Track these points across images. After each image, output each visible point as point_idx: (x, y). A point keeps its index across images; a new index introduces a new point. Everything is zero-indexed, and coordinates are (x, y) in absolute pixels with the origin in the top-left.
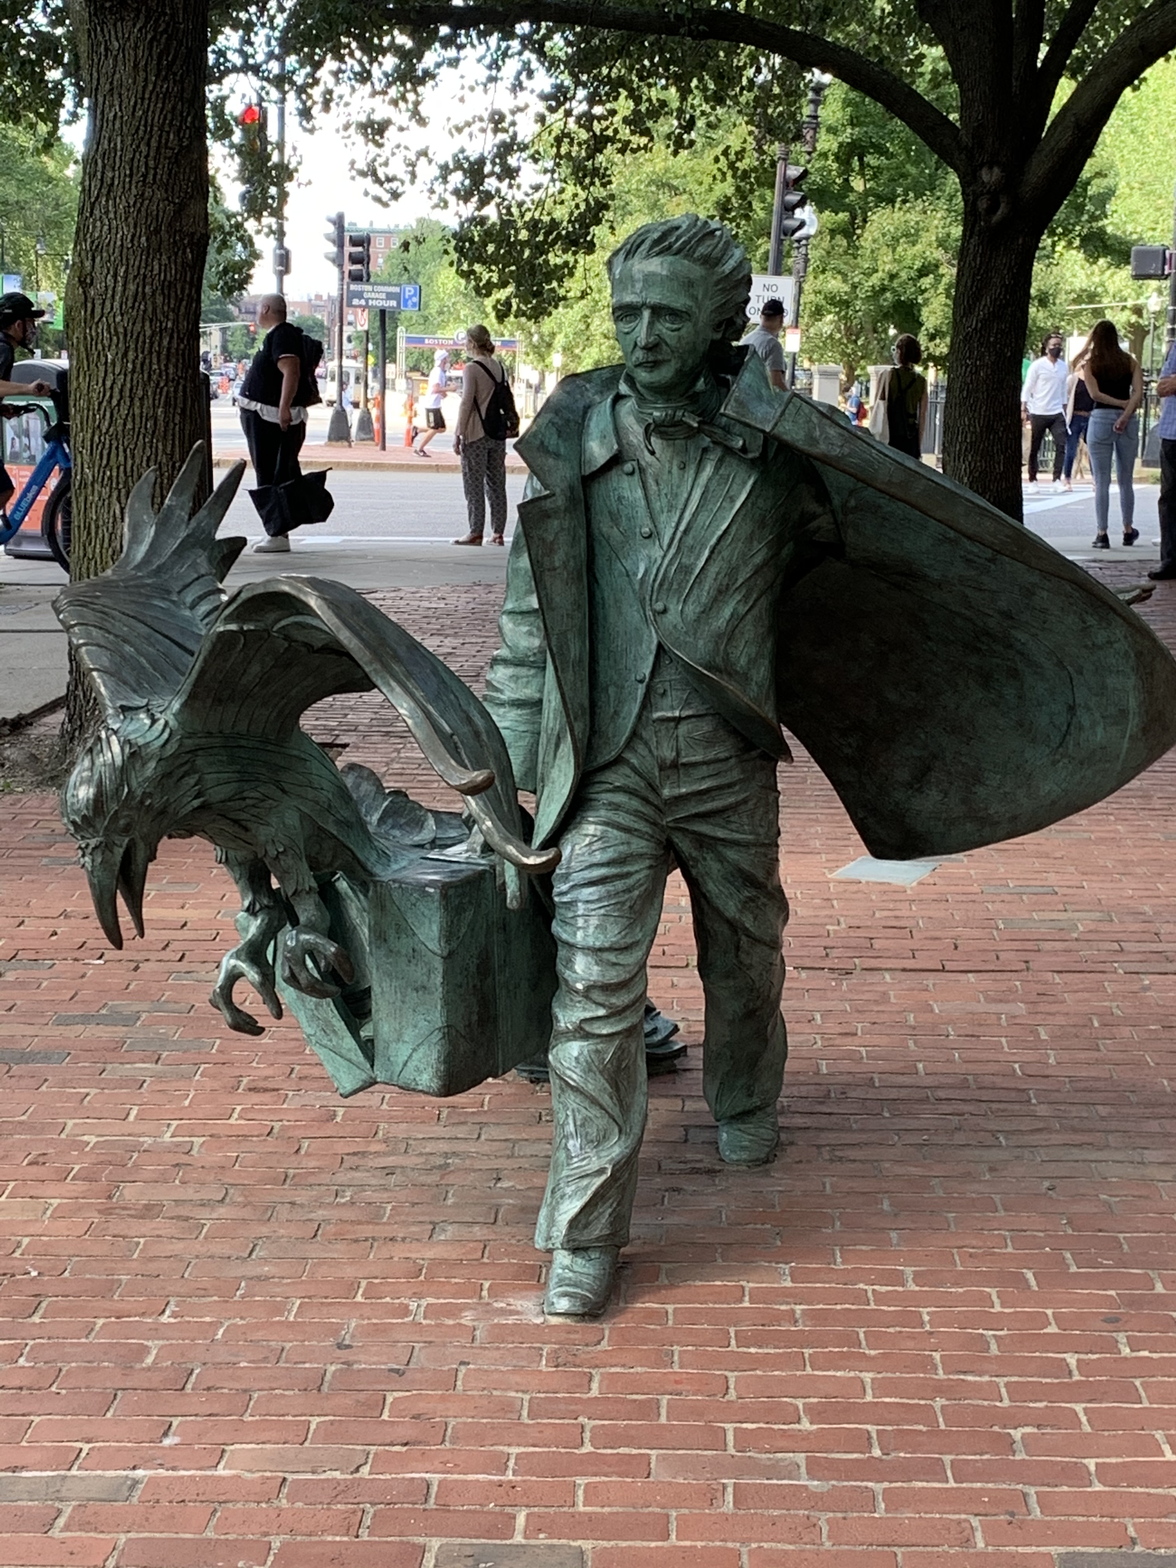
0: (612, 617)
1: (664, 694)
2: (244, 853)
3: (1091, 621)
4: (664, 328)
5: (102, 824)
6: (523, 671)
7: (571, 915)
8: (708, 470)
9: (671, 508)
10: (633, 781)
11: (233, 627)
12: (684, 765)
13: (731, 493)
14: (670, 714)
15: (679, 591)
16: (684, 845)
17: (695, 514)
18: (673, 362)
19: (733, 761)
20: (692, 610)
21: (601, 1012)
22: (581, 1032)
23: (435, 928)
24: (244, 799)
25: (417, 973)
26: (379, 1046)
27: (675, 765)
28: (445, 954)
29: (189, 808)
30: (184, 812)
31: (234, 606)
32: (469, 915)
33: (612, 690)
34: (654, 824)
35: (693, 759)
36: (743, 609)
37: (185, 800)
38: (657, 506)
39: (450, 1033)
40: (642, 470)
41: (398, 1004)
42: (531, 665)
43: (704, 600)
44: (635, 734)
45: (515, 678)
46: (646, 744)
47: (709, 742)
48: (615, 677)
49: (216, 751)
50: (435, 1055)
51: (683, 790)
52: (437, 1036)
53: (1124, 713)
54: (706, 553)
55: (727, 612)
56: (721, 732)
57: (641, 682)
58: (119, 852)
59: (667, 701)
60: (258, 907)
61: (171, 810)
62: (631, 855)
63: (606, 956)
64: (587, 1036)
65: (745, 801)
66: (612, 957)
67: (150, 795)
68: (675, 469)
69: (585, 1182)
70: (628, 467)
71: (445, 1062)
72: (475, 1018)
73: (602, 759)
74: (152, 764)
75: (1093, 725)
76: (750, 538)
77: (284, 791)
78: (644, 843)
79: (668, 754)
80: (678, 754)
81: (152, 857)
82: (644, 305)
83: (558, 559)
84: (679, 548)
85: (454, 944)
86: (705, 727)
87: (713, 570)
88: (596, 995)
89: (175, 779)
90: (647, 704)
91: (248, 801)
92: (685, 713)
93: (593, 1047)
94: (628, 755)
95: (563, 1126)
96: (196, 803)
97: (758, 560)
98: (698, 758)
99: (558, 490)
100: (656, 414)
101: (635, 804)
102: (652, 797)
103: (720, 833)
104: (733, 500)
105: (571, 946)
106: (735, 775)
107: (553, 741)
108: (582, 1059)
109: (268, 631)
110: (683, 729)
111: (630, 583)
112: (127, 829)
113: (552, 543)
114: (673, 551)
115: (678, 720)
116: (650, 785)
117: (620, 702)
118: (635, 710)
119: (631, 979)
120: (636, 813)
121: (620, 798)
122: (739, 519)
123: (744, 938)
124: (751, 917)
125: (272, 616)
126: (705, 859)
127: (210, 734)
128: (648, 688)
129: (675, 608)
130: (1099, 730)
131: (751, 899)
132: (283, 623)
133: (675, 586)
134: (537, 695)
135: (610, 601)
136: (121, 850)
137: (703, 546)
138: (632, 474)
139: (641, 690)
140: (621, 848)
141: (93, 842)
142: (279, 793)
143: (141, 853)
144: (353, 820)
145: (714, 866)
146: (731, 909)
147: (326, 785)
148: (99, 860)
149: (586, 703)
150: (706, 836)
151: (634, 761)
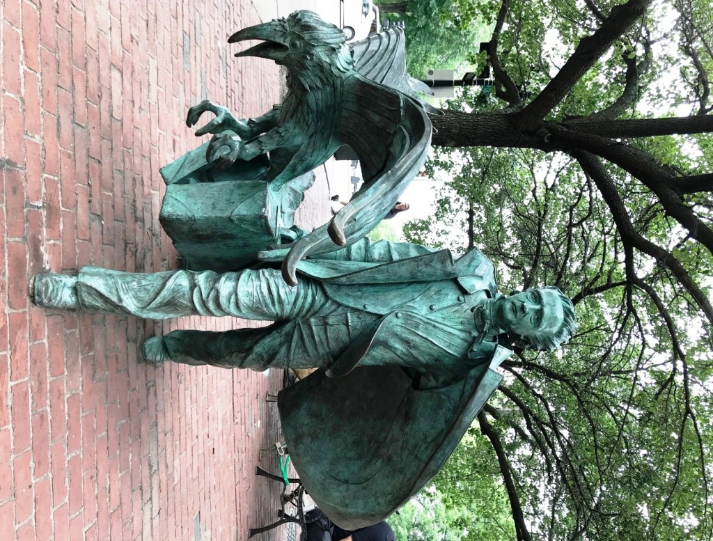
0: (393, 293)
1: (358, 317)
2: (279, 118)
3: (389, 497)
4: (531, 315)
5: (297, 30)
6: (363, 251)
7: (254, 278)
8: (463, 335)
9: (444, 318)
10: (318, 304)
11: (402, 104)
12: (326, 328)
13: (451, 346)
14: (350, 321)
15: (407, 324)
16: (288, 327)
17: (442, 330)
18: (515, 319)
19: (328, 350)
20: (398, 330)
21: (204, 296)
22: (193, 286)
23: (245, 213)
24: (308, 114)
25: (221, 205)
26: (185, 186)
27: (326, 324)
28: (232, 218)
29: (304, 82)
30: (302, 79)
31: (414, 104)
32: (252, 229)
33: (359, 293)
34: (297, 315)
35: (328, 332)
36: (398, 353)
37: (308, 80)
38: (445, 311)
39: (192, 220)
40: (460, 304)
41: (206, 195)
42: (366, 255)
43: (404, 335)
44: (339, 305)
45: (360, 248)
46: (335, 310)
47: (337, 339)
48: (366, 295)
49: (333, 98)
50: (180, 213)
51: (314, 328)
52: (190, 214)
53: (346, 506)
54: (425, 336)
55: (397, 346)
56: (342, 345)
57: (364, 307)
58: (281, 40)
59: (356, 320)
60: (252, 125)
61: (304, 72)
62: (283, 306)
63: (233, 297)
64: (192, 289)
65: (309, 356)
66: (233, 299)
67: (312, 59)
68: (461, 320)
69: (114, 292)
70: (461, 298)
71: (177, 219)
72: (201, 233)
73: (328, 290)
74: (328, 60)
75: (340, 492)
76: (430, 355)
77: (311, 136)
78: (289, 311)
79: (330, 321)
80: (331, 325)
81: (278, 62)
82: (543, 306)
83: (423, 268)
84: (427, 323)
85: (237, 222)
86: (345, 338)
87: (417, 339)
88: (213, 294)
89: (320, 74)
90: (354, 310)
91: (307, 116)
92: (350, 328)
93: (186, 292)
94: (330, 302)
95: (145, 279)
96: (307, 87)
97: (421, 358)
98: (329, 335)
99: (454, 267)
100: (488, 311)
101: (307, 306)
102: (310, 313)
103: (293, 344)
104: (448, 347)
105: (238, 279)
106: (321, 351)
107: (335, 267)
108: (179, 287)
109: (399, 122)
110: (343, 328)
111: (409, 301)
112: (294, 45)
113: (430, 265)
114: (426, 320)
115: (347, 324)
116: (316, 312)
117: (355, 297)
118: (352, 305)
119: (222, 310)
120: (303, 306)
121: (309, 299)
122: (440, 350)
123: (244, 355)
124: (254, 357)
125: (407, 123)
126: (281, 337)
127: (342, 94)
128: (362, 311)
129: (399, 322)
130: (338, 494)
131: (262, 358)
132: (404, 130)
133: (409, 322)
134: (352, 258)
135: (400, 292)
136: (282, 42)
137: (428, 334)
138: (458, 299)
139: (360, 307)
140: (286, 301)
141: (286, 25)
142: (310, 133)
143: (280, 55)
144: (296, 173)
145: (278, 341)
146: (258, 349)
147: (313, 158)
148: (278, 28)
149: (354, 283)
150: (292, 338)
151: (327, 305)
